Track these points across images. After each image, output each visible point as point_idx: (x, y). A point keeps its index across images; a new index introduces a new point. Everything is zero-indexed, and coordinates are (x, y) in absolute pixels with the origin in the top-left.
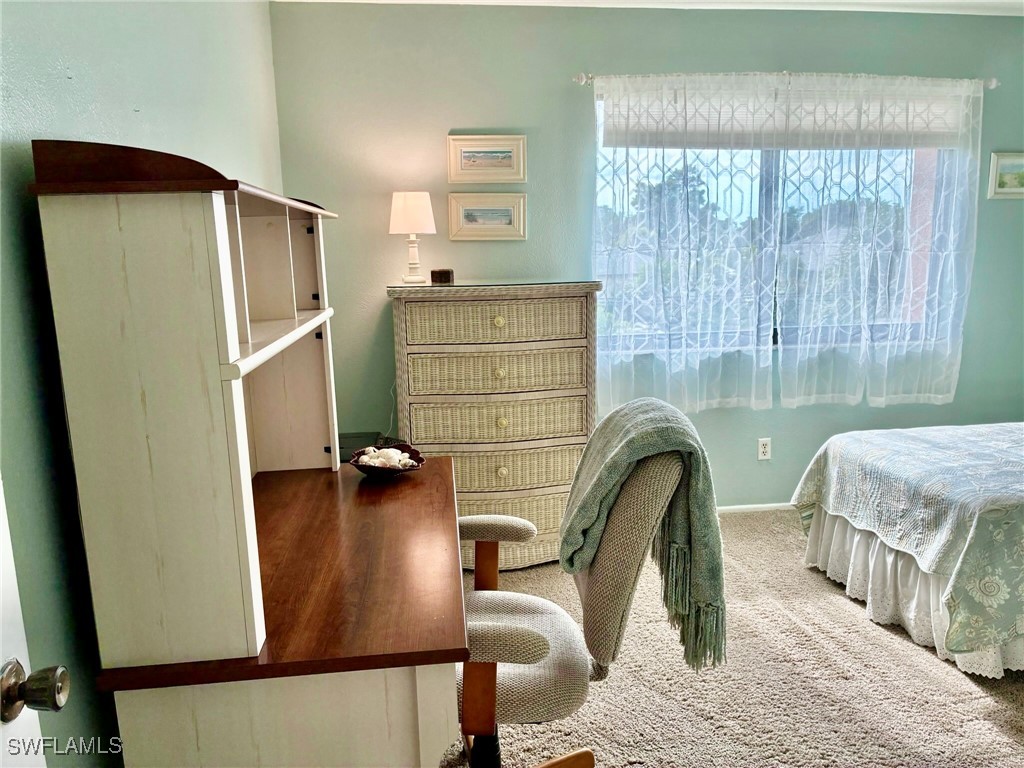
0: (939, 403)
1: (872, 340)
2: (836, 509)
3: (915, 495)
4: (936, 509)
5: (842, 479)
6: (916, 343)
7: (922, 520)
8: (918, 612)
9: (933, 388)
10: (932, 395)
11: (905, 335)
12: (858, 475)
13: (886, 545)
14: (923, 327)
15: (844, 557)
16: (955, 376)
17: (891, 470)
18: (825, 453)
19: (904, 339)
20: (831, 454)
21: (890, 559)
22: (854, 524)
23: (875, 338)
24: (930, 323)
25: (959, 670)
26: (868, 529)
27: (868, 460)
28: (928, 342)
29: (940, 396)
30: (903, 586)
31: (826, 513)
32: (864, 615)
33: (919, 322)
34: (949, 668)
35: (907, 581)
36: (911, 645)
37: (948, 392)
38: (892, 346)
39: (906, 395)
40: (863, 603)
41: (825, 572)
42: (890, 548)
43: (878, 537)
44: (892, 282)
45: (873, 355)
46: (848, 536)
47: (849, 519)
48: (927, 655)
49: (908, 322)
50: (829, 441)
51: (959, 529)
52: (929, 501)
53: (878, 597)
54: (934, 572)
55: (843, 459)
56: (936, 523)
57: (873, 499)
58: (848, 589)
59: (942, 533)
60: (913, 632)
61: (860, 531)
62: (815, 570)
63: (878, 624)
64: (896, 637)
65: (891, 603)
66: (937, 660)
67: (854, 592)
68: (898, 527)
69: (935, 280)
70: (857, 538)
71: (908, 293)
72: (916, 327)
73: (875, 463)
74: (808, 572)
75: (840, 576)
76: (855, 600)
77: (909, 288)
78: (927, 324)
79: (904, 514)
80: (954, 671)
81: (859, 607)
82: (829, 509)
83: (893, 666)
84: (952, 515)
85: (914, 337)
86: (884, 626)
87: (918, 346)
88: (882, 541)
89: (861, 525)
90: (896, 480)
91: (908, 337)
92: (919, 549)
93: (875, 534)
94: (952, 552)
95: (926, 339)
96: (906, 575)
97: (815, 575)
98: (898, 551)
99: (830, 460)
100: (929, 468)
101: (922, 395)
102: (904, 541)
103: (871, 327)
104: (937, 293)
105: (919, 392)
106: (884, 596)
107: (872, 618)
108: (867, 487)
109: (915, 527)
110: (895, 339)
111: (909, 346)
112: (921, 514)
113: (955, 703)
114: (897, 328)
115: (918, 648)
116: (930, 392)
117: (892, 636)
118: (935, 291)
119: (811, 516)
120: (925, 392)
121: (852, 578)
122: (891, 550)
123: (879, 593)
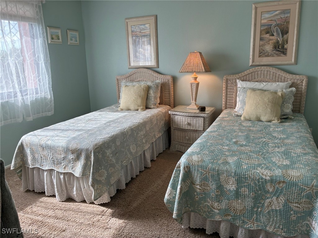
0: (50, 115)
1: (22, 96)
2: (33, 165)
3: (67, 150)
4: (77, 153)
5: (33, 153)
6: (38, 95)
7: (72, 159)
8: (77, 192)
9: (47, 110)
10: (47, 113)
11: (33, 93)
12: (40, 149)
13: (59, 172)
14: (39, 89)
15: (41, 182)
16: (53, 105)
17: (55, 144)
18: (22, 144)
19: (33, 94)
20: (25, 144)
21: (62, 177)
22: (43, 168)
23: (23, 95)
24: (41, 87)
25: (96, 204)
26: (50, 168)
27: (42, 142)
28: (42, 94)
29: (50, 113)
30: (69, 185)
31: (28, 168)
32: (56, 200)
33: (37, 87)
34: (93, 205)
35: (70, 182)
36: (77, 203)
37: (52, 111)
38: (30, 97)
39: (38, 114)
40: (54, 196)
41: (34, 191)
42: (60, 172)
43: (55, 170)
44: (25, 73)
45: (24, 102)
46: (41, 173)
47: (40, 167)
48: (83, 204)
49: (33, 88)
50: (22, 139)
51: (88, 158)
52: (73, 152)
53: (60, 192)
54: (82, 175)
55: (31, 145)
56: (78, 158)
57: (49, 157)
58: (46, 193)
59: (81, 162)
60: (77, 199)
61: (46, 170)
62: (28, 191)
63: (63, 201)
64: (70, 203)
65: (66, 192)
66: (87, 205)
67: (49, 193)
68: (63, 164)
69: (39, 72)
70: (45, 173)
71: (31, 77)
72: (36, 89)
73: (46, 143)
74: (26, 193)
75: (41, 189)
76: (51, 196)
77: (31, 75)
78: (40, 88)
79: (64, 158)
80: (95, 206)
81: (52, 198)
82: (29, 166)
83: (76, 215)
84: (83, 154)
85: (37, 93)
86: (65, 201)
87: (39, 96)
88: (57, 171)
89: (47, 168)
90: (58, 147)
91: (35, 93)
92: (73, 169)
93: (53, 169)
94: (87, 167)
95: (41, 93)
96: (69, 180)
97: (29, 193)
98: (64, 173)
99: (25, 146)
100: (68, 139)
101: (43, 113)
102: (67, 168)
103: (21, 91)
104: (41, 77)
105: (42, 112)
106: (62, 190)
107: (60, 200)
108: (45, 153)
109: (70, 162)
110: (30, 95)
111: (36, 96)
112: (71, 156)
113: (102, 217)
114: (30, 90)
115: (80, 203)
116: (46, 112)
117: (69, 203)
118: (40, 76)
119: (21, 171)
120: (44, 112)
121: (47, 188)
122: (61, 173)
123: (60, 190)
